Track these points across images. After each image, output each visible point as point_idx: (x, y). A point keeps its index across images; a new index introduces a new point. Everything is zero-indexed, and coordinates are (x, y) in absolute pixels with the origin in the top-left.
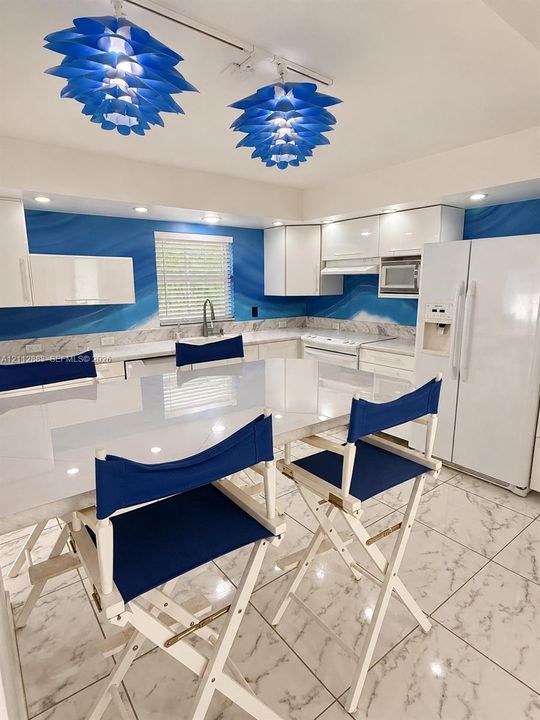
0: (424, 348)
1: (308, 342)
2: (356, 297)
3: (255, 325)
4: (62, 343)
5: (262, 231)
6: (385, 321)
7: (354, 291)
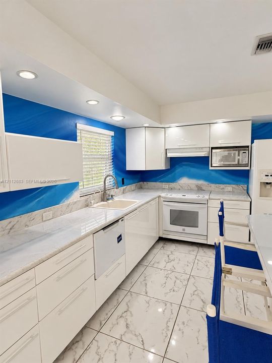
0: (260, 196)
1: (165, 198)
2: (179, 170)
3: (124, 190)
4: (12, 224)
5: (125, 129)
6: (201, 182)
7: (177, 166)
